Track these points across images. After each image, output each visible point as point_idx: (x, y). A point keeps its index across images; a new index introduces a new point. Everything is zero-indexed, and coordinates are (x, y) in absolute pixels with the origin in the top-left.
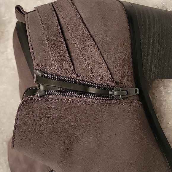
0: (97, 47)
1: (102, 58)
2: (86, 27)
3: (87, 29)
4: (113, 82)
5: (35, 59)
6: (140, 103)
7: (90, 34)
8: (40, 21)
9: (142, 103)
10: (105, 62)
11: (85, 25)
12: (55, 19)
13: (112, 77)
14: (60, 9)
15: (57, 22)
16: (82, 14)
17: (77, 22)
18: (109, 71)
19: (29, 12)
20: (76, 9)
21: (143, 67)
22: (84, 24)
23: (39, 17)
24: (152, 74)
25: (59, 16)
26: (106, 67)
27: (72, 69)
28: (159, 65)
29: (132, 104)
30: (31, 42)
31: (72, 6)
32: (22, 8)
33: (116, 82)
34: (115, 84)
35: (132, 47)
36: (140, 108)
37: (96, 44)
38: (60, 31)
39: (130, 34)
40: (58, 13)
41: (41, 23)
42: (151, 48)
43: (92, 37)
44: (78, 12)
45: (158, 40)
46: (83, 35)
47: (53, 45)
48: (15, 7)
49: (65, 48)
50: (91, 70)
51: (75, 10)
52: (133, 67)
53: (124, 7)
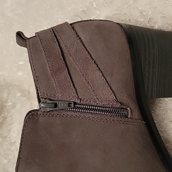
0: (100, 69)
1: (105, 80)
2: (88, 51)
3: (88, 52)
4: (117, 103)
5: (40, 88)
6: (144, 122)
7: (91, 57)
8: (42, 48)
9: (145, 123)
10: (108, 84)
11: (86, 49)
12: (56, 45)
13: (116, 98)
14: (61, 34)
15: (59, 48)
16: (83, 38)
17: (78, 46)
18: (113, 92)
19: (30, 38)
20: (76, 33)
21: (145, 87)
22: (85, 47)
23: (40, 43)
24: (153, 93)
25: (60, 41)
26: (109, 88)
27: (75, 94)
28: (160, 84)
29: (136, 124)
30: (35, 70)
31: (73, 31)
32: (23, 34)
33: (120, 103)
34: (120, 105)
35: (133, 67)
36: (144, 128)
37: (97, 67)
38: (62, 57)
39: (131, 55)
40: (59, 38)
41: (43, 50)
42: (152, 68)
43: (93, 60)
44: (78, 36)
45: (158, 60)
46: (85, 59)
47: (56, 72)
48: (16, 34)
49: (68, 74)
50: (95, 93)
51: (76, 35)
52: (135, 87)
53: (123, 29)
